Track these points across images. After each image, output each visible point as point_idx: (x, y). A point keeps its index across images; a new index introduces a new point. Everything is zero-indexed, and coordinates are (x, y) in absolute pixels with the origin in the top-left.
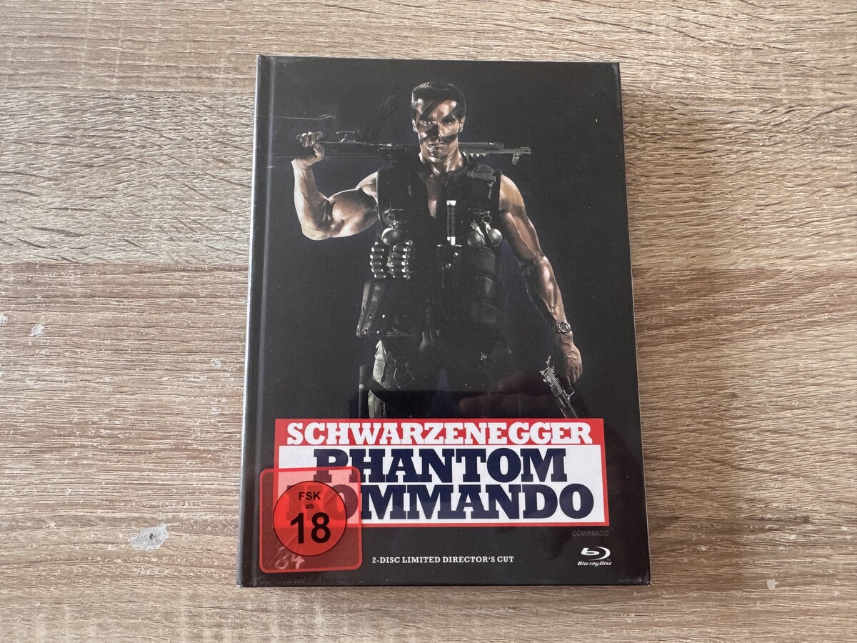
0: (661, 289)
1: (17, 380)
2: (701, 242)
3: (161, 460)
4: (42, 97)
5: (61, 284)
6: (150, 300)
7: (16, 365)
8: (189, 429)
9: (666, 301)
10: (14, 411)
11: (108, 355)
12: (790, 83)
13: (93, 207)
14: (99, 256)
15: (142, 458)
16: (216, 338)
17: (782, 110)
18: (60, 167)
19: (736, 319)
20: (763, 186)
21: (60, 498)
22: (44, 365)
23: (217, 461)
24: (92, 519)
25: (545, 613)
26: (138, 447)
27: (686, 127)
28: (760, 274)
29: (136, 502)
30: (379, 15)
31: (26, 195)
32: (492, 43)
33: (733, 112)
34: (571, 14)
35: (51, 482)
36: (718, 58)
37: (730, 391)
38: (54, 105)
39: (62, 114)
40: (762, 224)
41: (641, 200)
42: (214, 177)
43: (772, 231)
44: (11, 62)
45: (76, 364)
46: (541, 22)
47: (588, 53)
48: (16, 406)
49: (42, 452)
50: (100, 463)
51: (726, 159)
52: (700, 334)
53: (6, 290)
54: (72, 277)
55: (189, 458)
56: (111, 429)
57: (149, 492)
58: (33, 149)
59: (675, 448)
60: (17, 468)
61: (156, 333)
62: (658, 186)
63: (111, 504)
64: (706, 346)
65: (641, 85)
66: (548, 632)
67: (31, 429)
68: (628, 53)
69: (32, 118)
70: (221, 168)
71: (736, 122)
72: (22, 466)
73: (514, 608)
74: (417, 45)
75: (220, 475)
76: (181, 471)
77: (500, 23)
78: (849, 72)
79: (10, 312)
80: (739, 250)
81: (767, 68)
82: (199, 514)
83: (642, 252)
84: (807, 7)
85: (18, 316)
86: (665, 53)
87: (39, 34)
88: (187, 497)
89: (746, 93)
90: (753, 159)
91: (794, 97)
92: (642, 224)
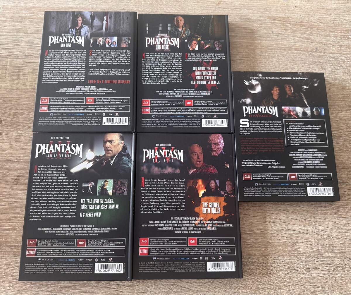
17: (347, 259)
31: (119, 292)
32: (260, 238)
34: (283, 227)
41: (306, 291)
42: (177, 285)
46: (275, 230)
47: (289, 241)
62: (311, 286)
68: (301, 241)
70: (179, 282)
71: (333, 264)
77: (263, 231)
86: (312, 241)
89: (336, 254)
90: (339, 276)
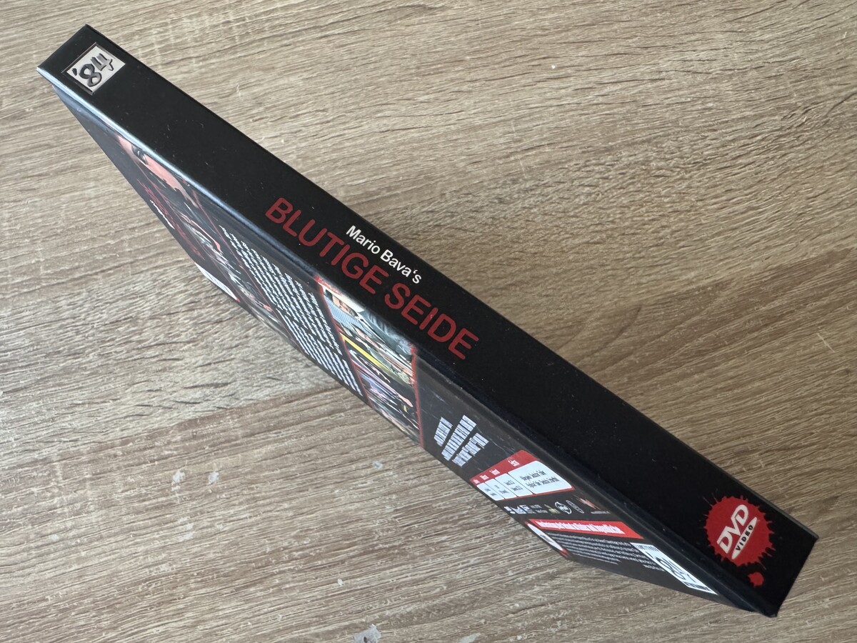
0: (749, 294)
1: (207, 527)
2: (770, 243)
3: (356, 566)
4: (162, 274)
5: (224, 431)
6: (304, 425)
7: (202, 514)
8: (371, 531)
9: (755, 304)
10: (211, 556)
11: (281, 483)
12: (798, 88)
13: (232, 357)
14: (249, 397)
15: (337, 569)
16: (371, 442)
18: (195, 330)
19: (825, 302)
20: (806, 181)
21: (274, 626)
22: (228, 507)
23: (403, 553)
24: (308, 637)
25: (746, 620)
26: (330, 560)
27: (721, 149)
28: (831, 257)
29: (343, 611)
30: (427, 128)
33: (757, 126)
35: (262, 612)
36: (727, 84)
37: (843, 368)
38: (175, 278)
39: (184, 284)
40: (818, 213)
43: (829, 217)
44: (130, 252)
45: (256, 500)
48: (212, 551)
49: (247, 587)
50: (301, 583)
51: (766, 167)
52: (798, 324)
53: (176, 449)
54: (230, 422)
55: (379, 558)
56: (302, 549)
57: (352, 599)
58: (167, 320)
59: (812, 433)
60: (228, 608)
61: (317, 452)
63: (321, 619)
64: (806, 333)
65: (670, 125)
66: (754, 636)
67: (232, 568)
69: (159, 294)
72: (233, 604)
73: (716, 622)
74: (467, 143)
75: (410, 566)
76: (375, 572)
78: (845, 64)
79: (186, 468)
80: (806, 242)
81: (774, 81)
82: (402, 607)
83: (722, 266)
84: (790, 21)
85: (192, 470)
87: (147, 222)
88: (387, 594)
91: (806, 98)
92: (712, 242)
